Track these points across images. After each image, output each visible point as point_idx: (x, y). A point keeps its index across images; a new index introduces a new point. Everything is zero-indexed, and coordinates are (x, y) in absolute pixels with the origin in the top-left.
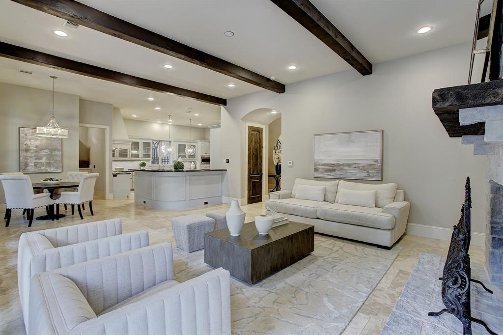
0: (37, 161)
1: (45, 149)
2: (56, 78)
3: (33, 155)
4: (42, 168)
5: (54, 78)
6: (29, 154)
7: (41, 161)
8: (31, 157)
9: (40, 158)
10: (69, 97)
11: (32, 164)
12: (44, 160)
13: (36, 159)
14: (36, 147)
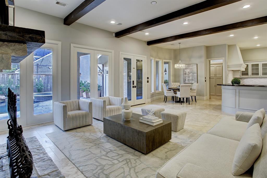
0: (189, 78)
1: (191, 73)
2: (181, 43)
3: (187, 76)
4: (190, 81)
5: (180, 43)
6: (186, 76)
7: (190, 78)
8: (187, 77)
9: (190, 77)
10: (200, 47)
11: (187, 80)
12: (191, 78)
13: (188, 77)
14: (188, 72)
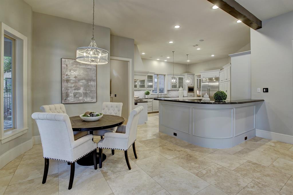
0: (76, 91)
1: (82, 80)
4: (81, 98)
6: (69, 85)
7: (79, 91)
8: (71, 87)
9: (78, 89)
11: (71, 95)
12: (81, 91)
13: (75, 89)
14: (75, 77)
